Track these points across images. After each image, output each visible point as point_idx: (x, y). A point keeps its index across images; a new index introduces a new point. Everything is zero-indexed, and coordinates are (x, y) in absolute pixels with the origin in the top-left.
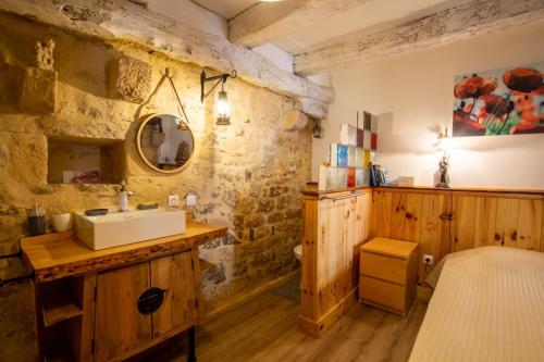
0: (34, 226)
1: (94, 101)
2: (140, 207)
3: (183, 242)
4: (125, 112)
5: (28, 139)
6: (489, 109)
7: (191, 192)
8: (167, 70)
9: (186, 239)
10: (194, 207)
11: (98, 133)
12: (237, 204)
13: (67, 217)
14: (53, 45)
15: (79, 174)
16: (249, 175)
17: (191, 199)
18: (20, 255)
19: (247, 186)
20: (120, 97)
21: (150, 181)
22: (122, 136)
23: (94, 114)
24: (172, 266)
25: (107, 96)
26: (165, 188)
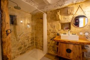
1: (66, 17)
2: (72, 34)
3: (76, 42)
4: (71, 17)
5: (58, 24)
7: (87, 32)
8: (80, 6)
9: (77, 42)
10: (88, 36)
11: (66, 22)
14: (60, 11)
15: (66, 28)
17: (87, 34)
20: (69, 15)
21: (75, 29)
22: (70, 21)
23: (66, 19)
24: (73, 46)
25: (68, 15)
26: (79, 31)
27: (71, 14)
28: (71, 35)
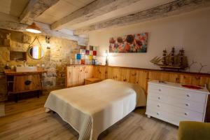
0: (6, 68)
1: (19, 44)
2: (29, 66)
4: (26, 46)
5: (6, 51)
6: (115, 46)
8: (36, 37)
10: (44, 67)
12: (57, 67)
13: (13, 67)
14: (10, 34)
15: (18, 59)
16: (61, 61)
17: (43, 65)
18: (4, 72)
19: (60, 63)
21: (32, 61)
22: (26, 51)
23: (19, 46)
24: (32, 77)
25: (22, 43)
27: (27, 42)
28: (27, 66)
